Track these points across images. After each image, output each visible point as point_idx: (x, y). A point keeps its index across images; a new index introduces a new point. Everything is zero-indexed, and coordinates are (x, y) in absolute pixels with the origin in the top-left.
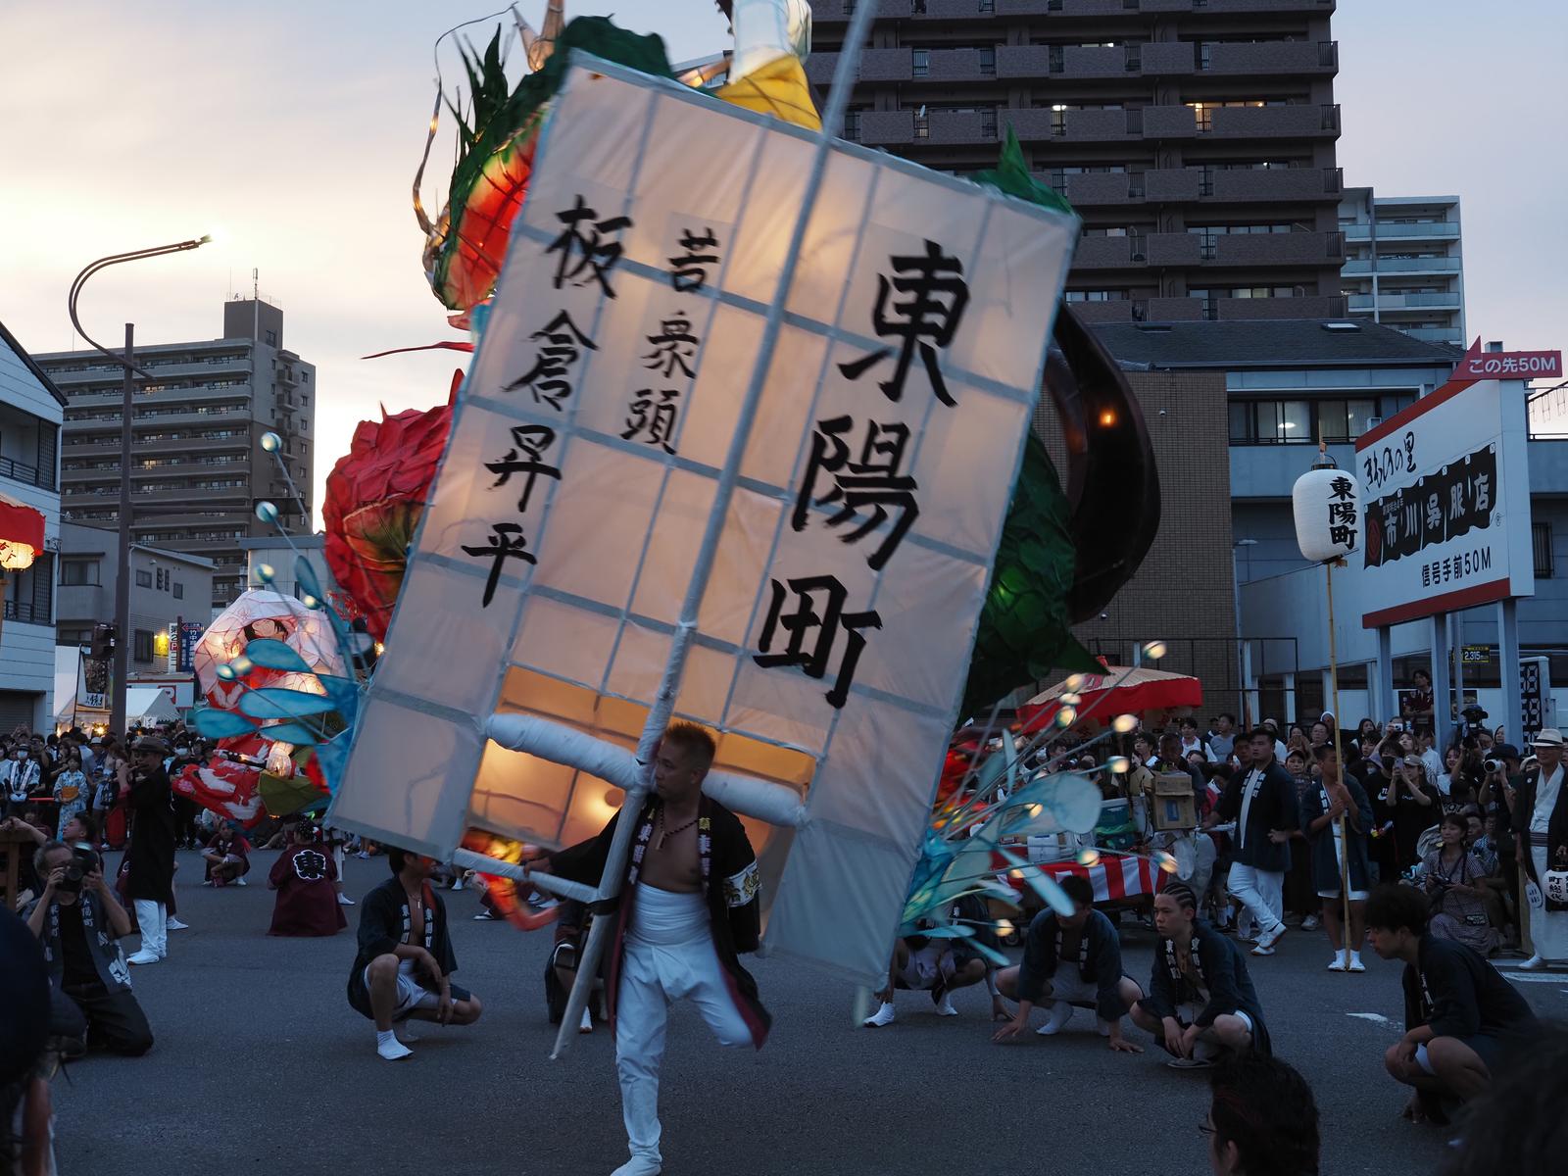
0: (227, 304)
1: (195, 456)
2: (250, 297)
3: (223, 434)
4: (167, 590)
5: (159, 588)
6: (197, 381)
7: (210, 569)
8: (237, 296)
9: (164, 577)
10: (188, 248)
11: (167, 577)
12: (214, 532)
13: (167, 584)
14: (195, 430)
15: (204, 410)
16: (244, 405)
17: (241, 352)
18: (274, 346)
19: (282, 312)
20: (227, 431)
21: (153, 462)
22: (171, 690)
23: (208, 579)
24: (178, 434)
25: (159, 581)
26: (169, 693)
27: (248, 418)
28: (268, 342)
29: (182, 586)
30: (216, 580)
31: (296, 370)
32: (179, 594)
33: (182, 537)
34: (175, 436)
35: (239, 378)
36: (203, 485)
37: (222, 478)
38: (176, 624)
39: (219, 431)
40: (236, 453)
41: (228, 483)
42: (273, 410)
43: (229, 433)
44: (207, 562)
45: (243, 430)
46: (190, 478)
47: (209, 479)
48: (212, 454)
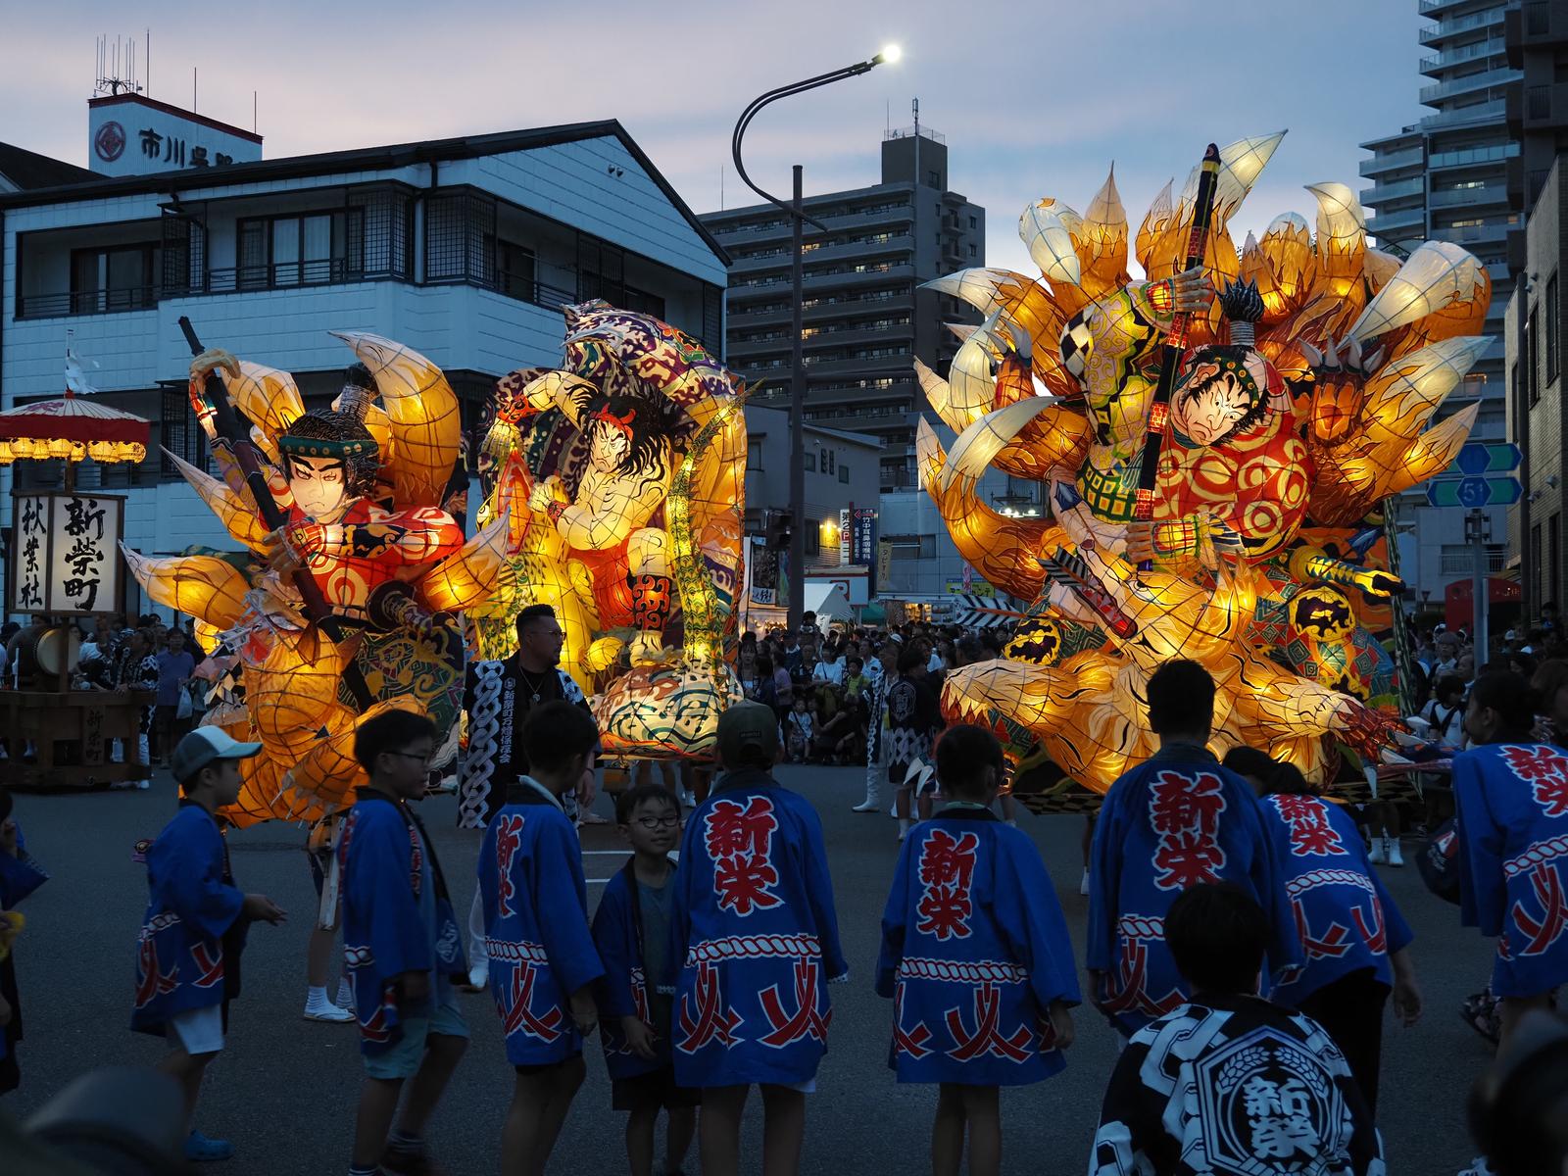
0: (883, 143)
1: (852, 322)
2: (910, 133)
3: (883, 294)
4: (832, 473)
5: (823, 471)
6: (853, 235)
7: (877, 449)
8: (895, 133)
9: (828, 459)
10: (859, 73)
11: (832, 459)
12: (876, 408)
13: (832, 466)
14: (853, 292)
15: (862, 268)
16: (906, 259)
17: (901, 199)
18: (938, 189)
19: (944, 149)
20: (887, 291)
21: (809, 331)
22: (845, 585)
23: (876, 459)
24: (835, 297)
25: (823, 464)
26: (841, 588)
27: (912, 275)
28: (932, 184)
29: (847, 469)
30: (884, 462)
31: (963, 215)
32: (844, 479)
33: (842, 415)
34: (831, 300)
35: (899, 228)
36: (863, 354)
37: (883, 345)
38: (848, 511)
39: (879, 292)
40: (895, 316)
41: (890, 351)
42: (938, 264)
43: (890, 293)
44: (874, 441)
45: (905, 289)
46: (848, 347)
47: (869, 347)
48: (871, 319)
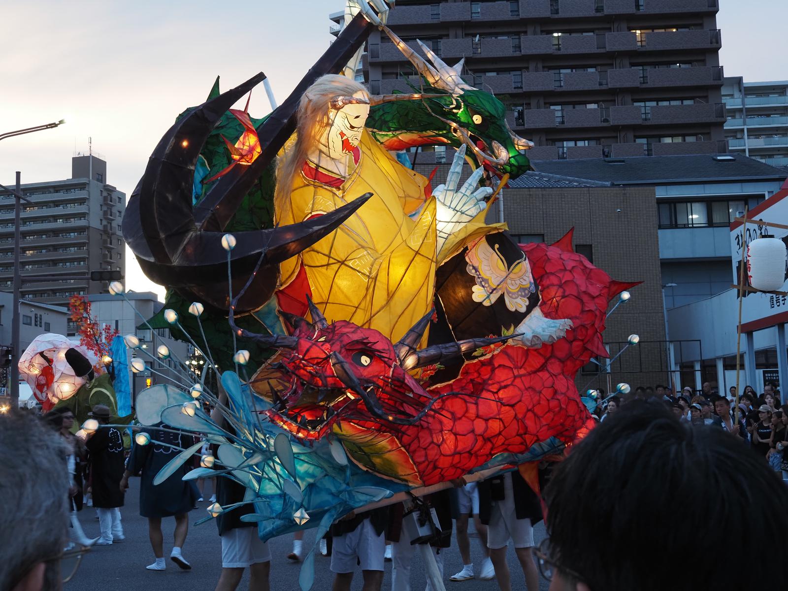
0: (74, 159)
1: (55, 248)
2: (87, 154)
3: (72, 234)
4: (41, 326)
5: (36, 325)
6: (57, 204)
7: (66, 314)
8: (79, 154)
9: (39, 319)
10: (52, 127)
11: (41, 319)
12: (67, 292)
13: (41, 323)
14: (56, 232)
15: (61, 220)
16: (84, 217)
17: (82, 186)
18: (102, 182)
19: (106, 162)
20: (74, 233)
21: (31, 252)
23: (64, 319)
24: (46, 235)
25: (36, 321)
27: (87, 225)
28: (98, 180)
29: (49, 324)
30: (70, 320)
31: (114, 196)
32: (47, 329)
33: (49, 296)
34: (44, 236)
35: (82, 201)
36: (61, 264)
37: (72, 260)
39: (70, 233)
40: (80, 245)
41: (76, 263)
42: (101, 220)
43: (76, 234)
44: (64, 309)
45: (84, 232)
46: (52, 261)
47: (64, 261)
48: (66, 246)
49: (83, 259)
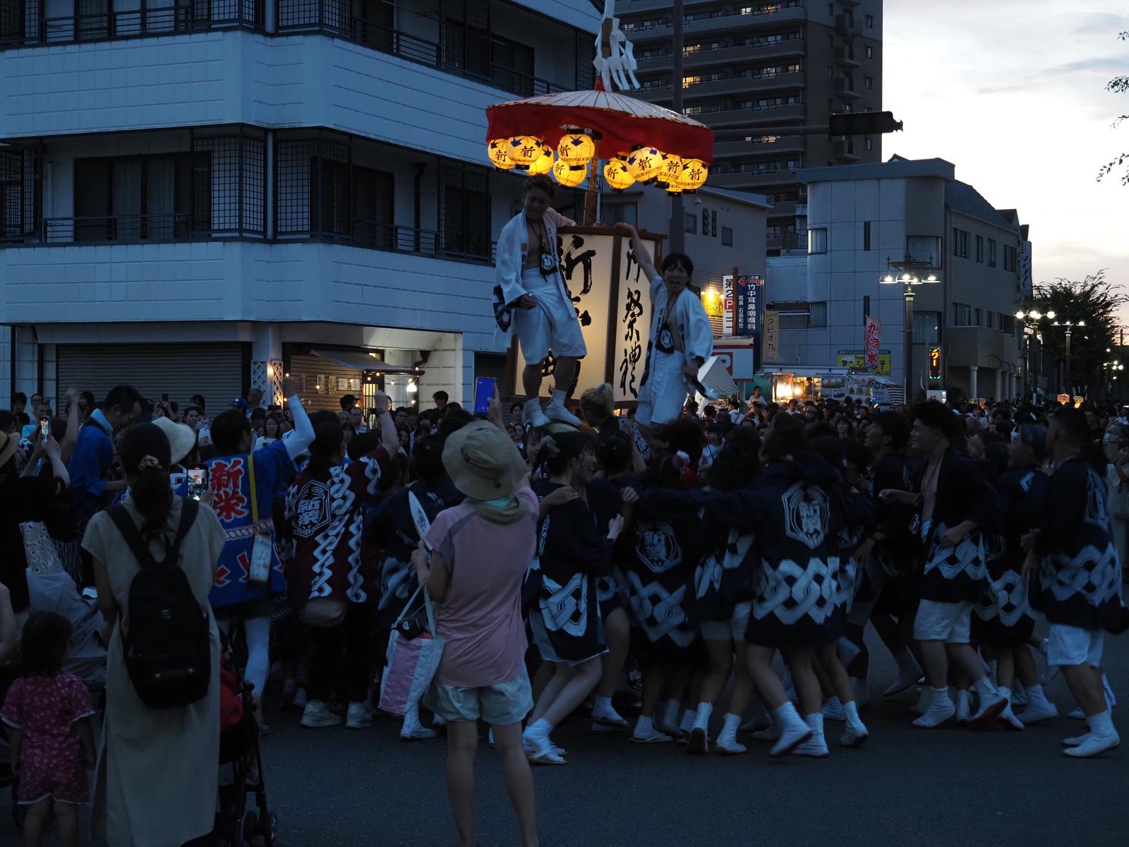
1: (737, 69)
3: (771, 39)
4: (714, 235)
5: (705, 233)
7: (763, 209)
9: (710, 220)
11: (714, 220)
12: (762, 163)
13: (714, 228)
14: (738, 36)
15: (749, 10)
20: (776, 35)
21: (690, 80)
22: (727, 358)
23: (762, 219)
24: (719, 42)
25: (705, 225)
26: (724, 361)
27: (802, 17)
29: (731, 230)
30: (771, 222)
32: (728, 243)
34: (715, 46)
36: (749, 104)
37: (770, 95)
38: (731, 277)
39: (767, 36)
40: (783, 62)
41: (778, 101)
42: (831, 5)
43: (779, 38)
44: (759, 200)
45: (795, 33)
46: (732, 97)
47: (756, 97)
48: (759, 65)
49: (794, 92)
